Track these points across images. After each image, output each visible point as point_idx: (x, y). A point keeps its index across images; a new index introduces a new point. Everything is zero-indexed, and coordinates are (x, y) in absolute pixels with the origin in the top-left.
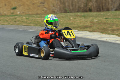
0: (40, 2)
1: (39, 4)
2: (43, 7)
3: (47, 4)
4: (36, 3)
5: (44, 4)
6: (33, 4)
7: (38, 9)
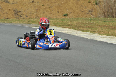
0: (88, 10)
1: (87, 12)
2: (91, 14)
3: (95, 12)
4: (85, 11)
5: (92, 12)
6: (83, 12)
7: (86, 16)
